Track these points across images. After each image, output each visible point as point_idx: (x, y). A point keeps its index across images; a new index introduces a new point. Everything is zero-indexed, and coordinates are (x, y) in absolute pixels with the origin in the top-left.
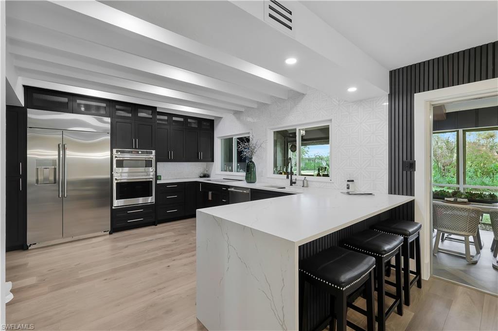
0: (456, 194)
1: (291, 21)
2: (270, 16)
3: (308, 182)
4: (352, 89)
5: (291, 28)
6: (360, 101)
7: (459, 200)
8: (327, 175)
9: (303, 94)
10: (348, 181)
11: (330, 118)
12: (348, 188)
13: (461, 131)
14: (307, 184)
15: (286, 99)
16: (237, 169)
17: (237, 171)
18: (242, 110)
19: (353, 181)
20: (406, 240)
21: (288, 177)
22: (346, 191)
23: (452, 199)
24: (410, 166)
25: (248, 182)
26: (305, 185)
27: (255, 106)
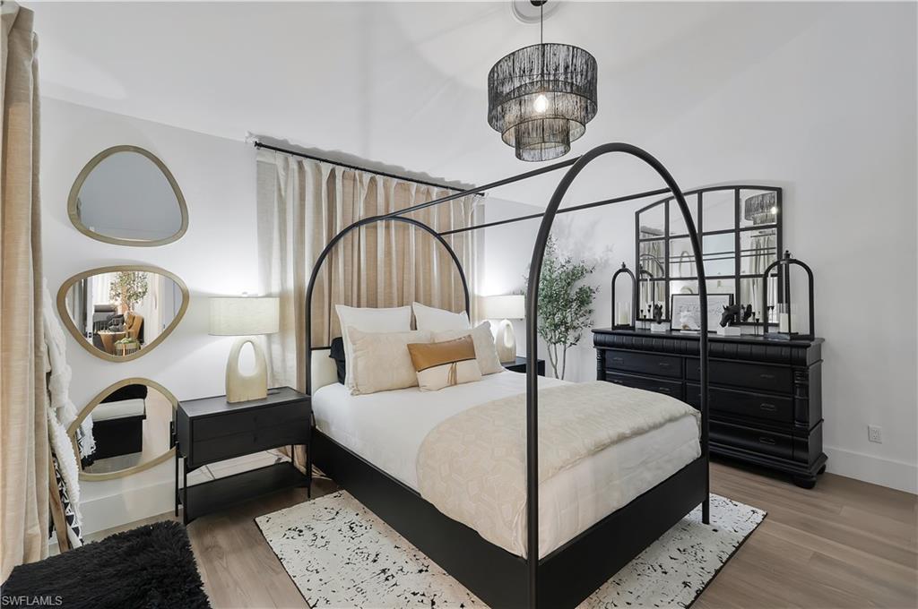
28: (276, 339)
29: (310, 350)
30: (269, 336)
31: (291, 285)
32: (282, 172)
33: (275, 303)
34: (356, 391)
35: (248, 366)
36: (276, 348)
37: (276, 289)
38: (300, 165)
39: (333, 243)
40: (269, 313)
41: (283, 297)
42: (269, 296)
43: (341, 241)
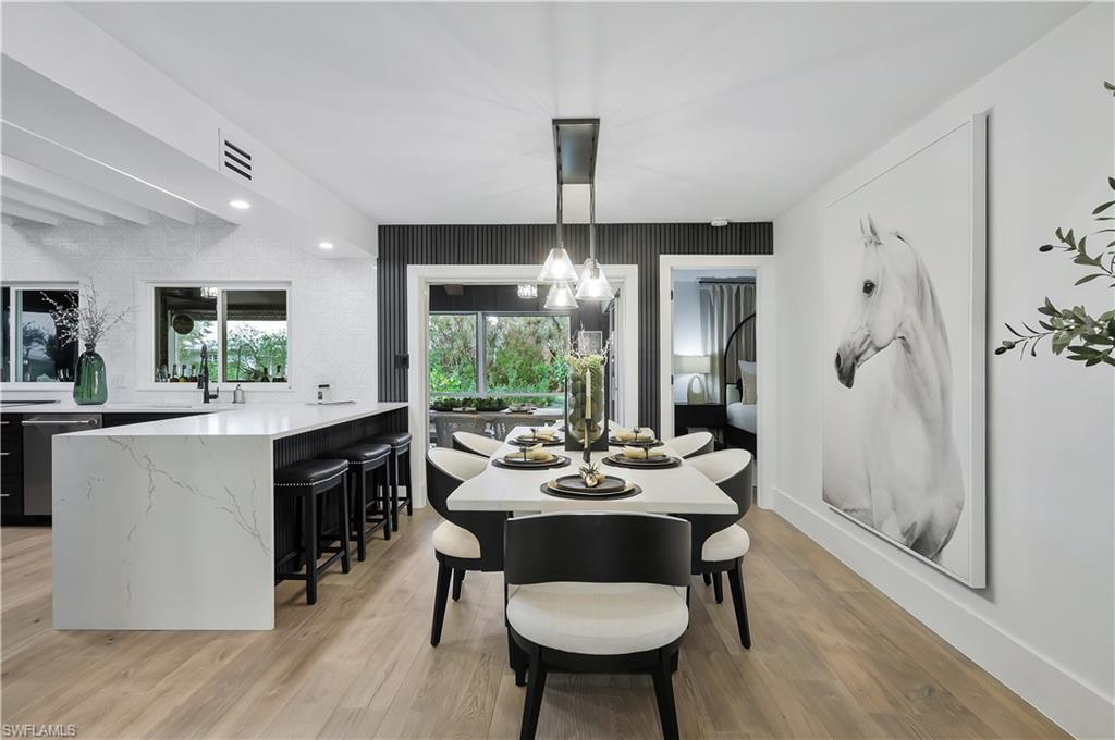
0: (466, 402)
1: (249, 168)
2: (227, 164)
3: (245, 394)
4: (326, 246)
5: (249, 177)
6: (336, 260)
7: (468, 409)
8: (282, 380)
9: (232, 224)
10: (320, 386)
11: (289, 279)
12: (320, 398)
13: (480, 313)
14: (243, 398)
15: (190, 223)
16: (24, 373)
17: (24, 380)
18: (54, 221)
19: (328, 386)
20: (393, 451)
21: (199, 386)
22: (317, 401)
23: (460, 409)
24: (403, 362)
25: (82, 404)
26: (239, 399)
27: (100, 221)
28: (710, 377)
29: (726, 384)
30: (706, 375)
31: (716, 351)
32: (712, 294)
33: (708, 359)
34: (745, 403)
35: (696, 389)
36: (710, 382)
37: (709, 353)
38: (721, 287)
39: (739, 327)
40: (706, 364)
41: (713, 357)
42: (706, 356)
43: (744, 326)
